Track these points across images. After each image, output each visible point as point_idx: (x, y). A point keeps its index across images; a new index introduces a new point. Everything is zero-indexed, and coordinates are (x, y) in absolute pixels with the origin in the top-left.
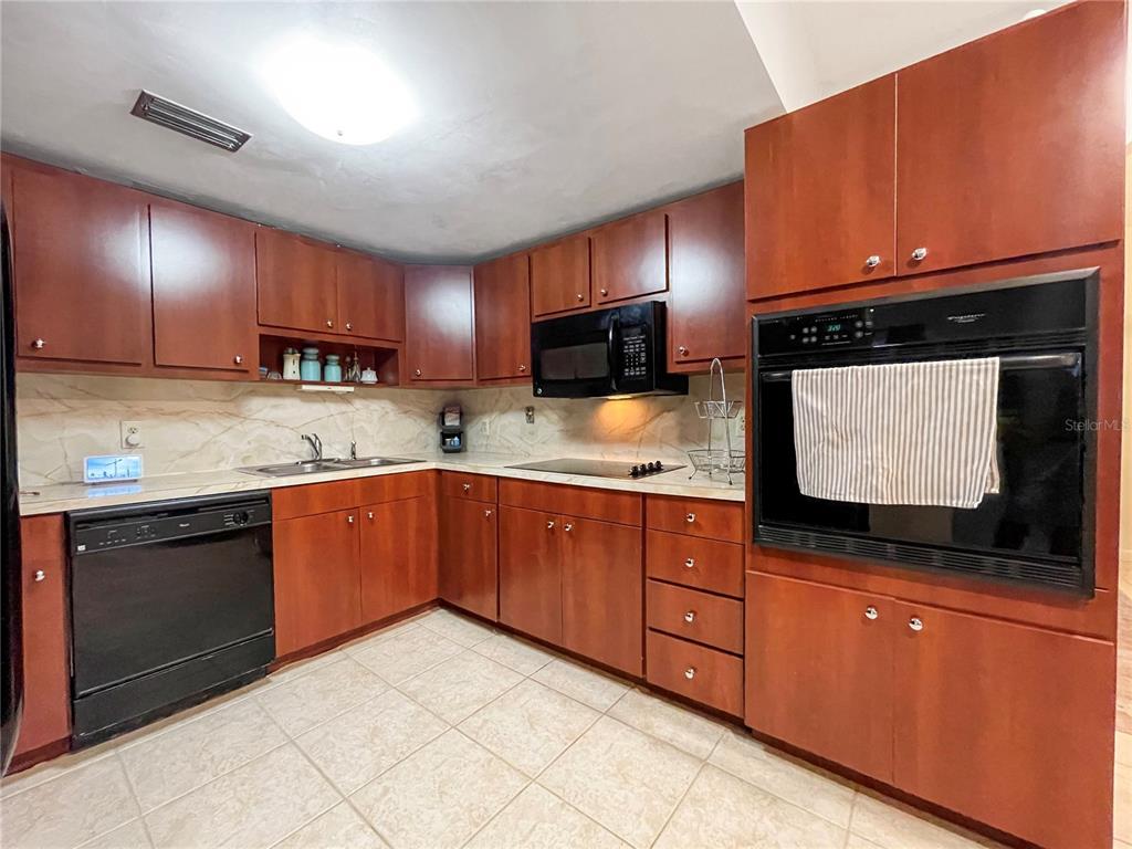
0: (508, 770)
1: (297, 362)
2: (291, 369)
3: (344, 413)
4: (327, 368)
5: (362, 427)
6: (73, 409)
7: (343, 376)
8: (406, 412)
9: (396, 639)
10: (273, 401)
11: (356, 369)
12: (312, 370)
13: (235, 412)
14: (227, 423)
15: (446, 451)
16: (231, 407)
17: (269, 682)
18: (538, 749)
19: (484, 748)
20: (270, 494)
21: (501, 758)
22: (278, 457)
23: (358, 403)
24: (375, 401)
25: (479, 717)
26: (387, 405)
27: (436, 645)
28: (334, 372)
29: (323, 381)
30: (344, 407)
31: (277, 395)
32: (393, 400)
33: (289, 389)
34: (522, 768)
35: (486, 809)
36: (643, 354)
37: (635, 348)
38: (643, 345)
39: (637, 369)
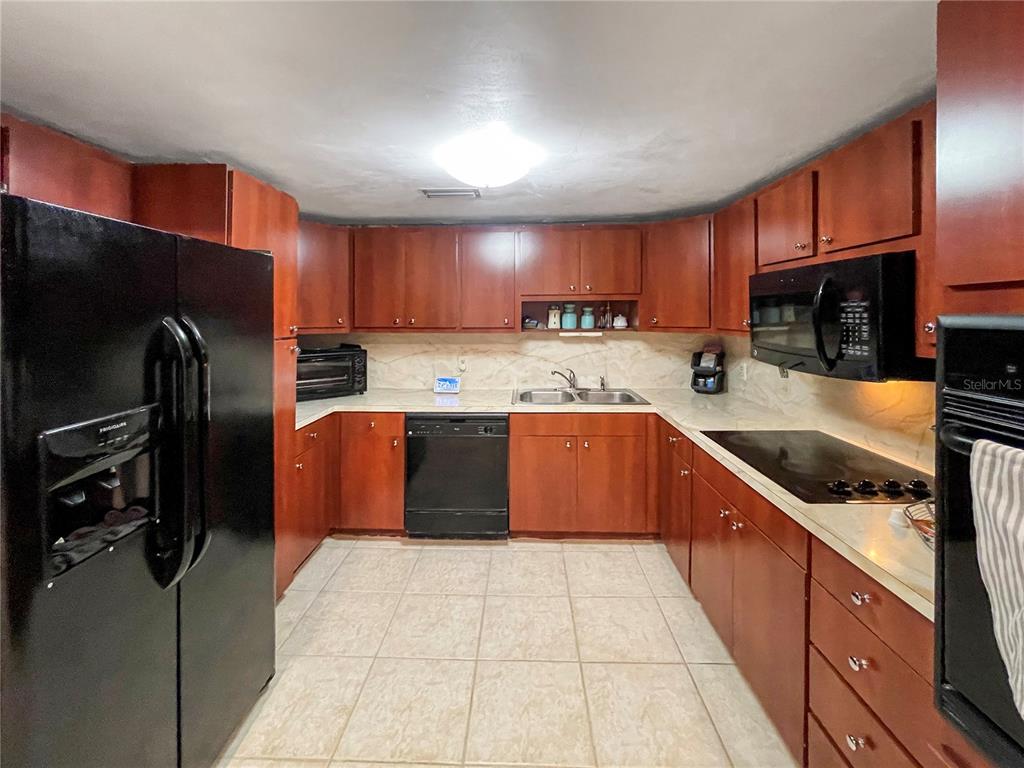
0: (585, 739)
1: (558, 316)
2: (554, 321)
3: (599, 351)
4: (583, 317)
5: (614, 363)
6: (438, 349)
7: (596, 322)
8: (660, 351)
9: (606, 554)
10: (542, 343)
11: (608, 316)
12: (570, 320)
13: (516, 350)
14: (513, 358)
15: (698, 391)
16: (513, 348)
17: (506, 544)
18: (628, 745)
19: (586, 702)
20: (509, 417)
21: (590, 723)
22: (545, 383)
23: (611, 344)
24: (627, 341)
25: (606, 669)
26: (640, 346)
27: (630, 577)
28: (588, 321)
29: (579, 328)
30: (598, 347)
31: (546, 339)
32: (645, 341)
33: (553, 334)
34: (598, 749)
35: (541, 754)
36: (865, 328)
37: (854, 318)
38: (865, 315)
39: (858, 347)
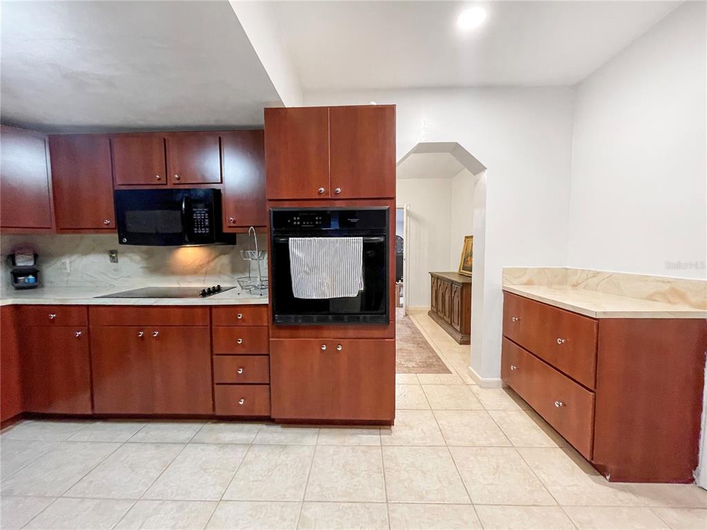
15: (19, 288)
36: (207, 220)
37: (201, 216)
38: (207, 215)
39: (203, 229)
